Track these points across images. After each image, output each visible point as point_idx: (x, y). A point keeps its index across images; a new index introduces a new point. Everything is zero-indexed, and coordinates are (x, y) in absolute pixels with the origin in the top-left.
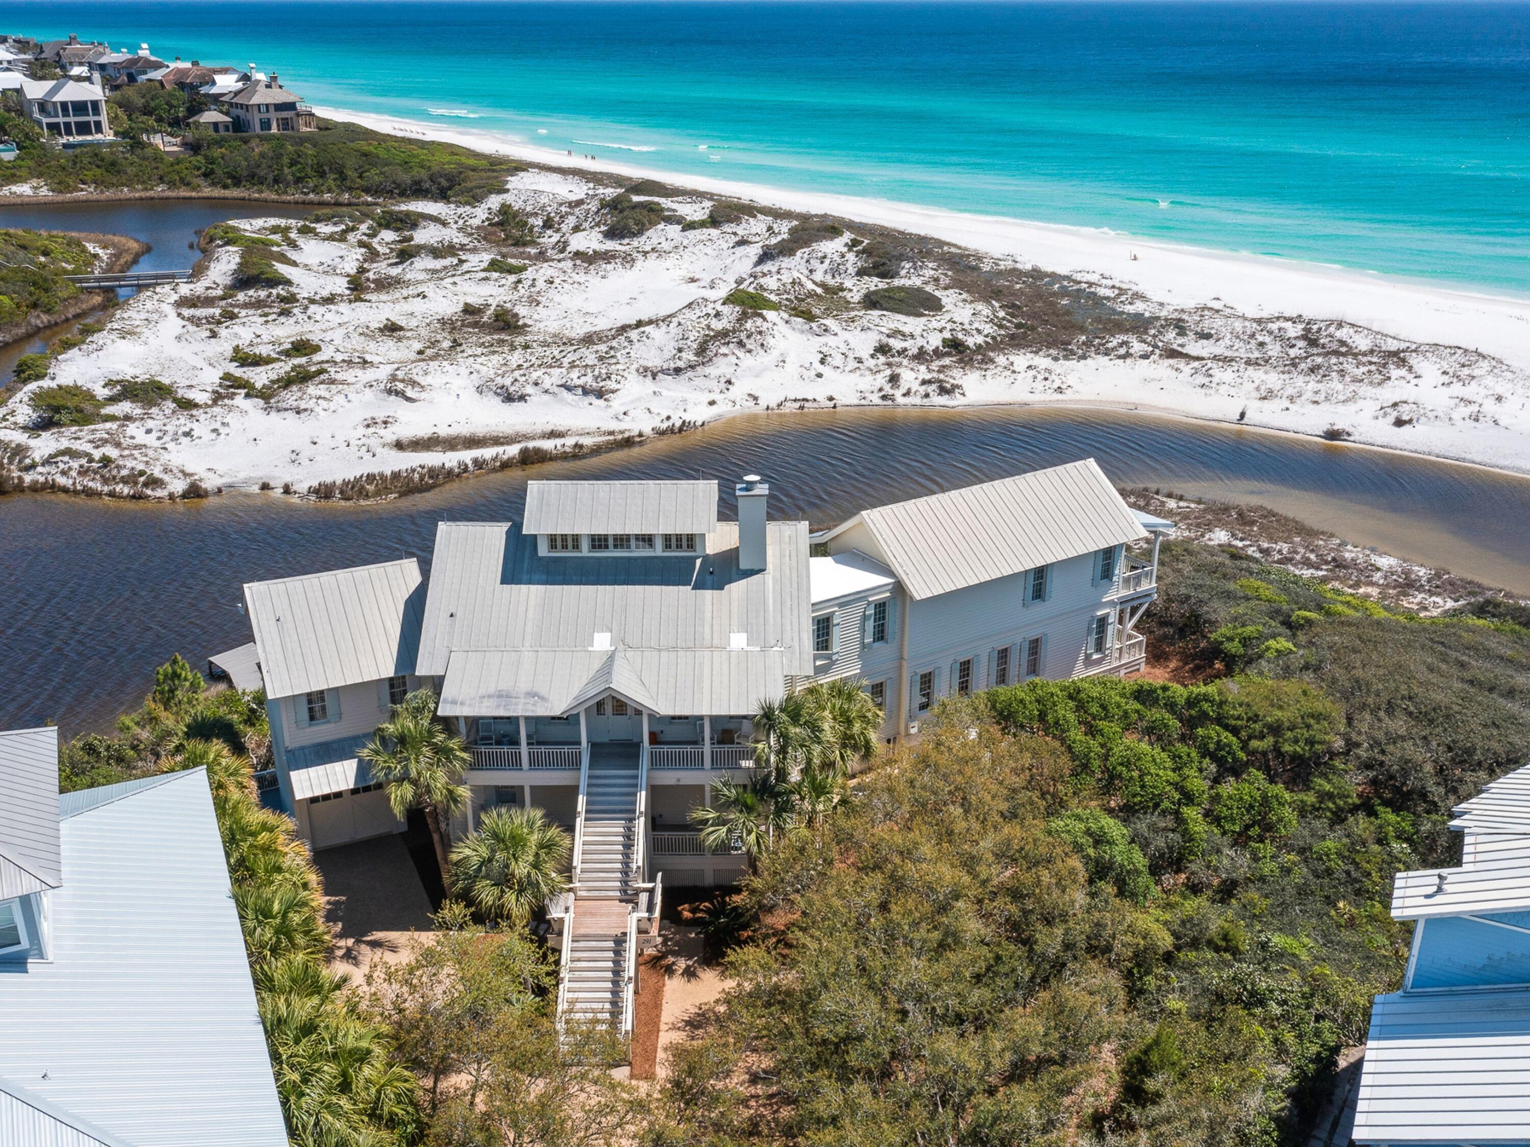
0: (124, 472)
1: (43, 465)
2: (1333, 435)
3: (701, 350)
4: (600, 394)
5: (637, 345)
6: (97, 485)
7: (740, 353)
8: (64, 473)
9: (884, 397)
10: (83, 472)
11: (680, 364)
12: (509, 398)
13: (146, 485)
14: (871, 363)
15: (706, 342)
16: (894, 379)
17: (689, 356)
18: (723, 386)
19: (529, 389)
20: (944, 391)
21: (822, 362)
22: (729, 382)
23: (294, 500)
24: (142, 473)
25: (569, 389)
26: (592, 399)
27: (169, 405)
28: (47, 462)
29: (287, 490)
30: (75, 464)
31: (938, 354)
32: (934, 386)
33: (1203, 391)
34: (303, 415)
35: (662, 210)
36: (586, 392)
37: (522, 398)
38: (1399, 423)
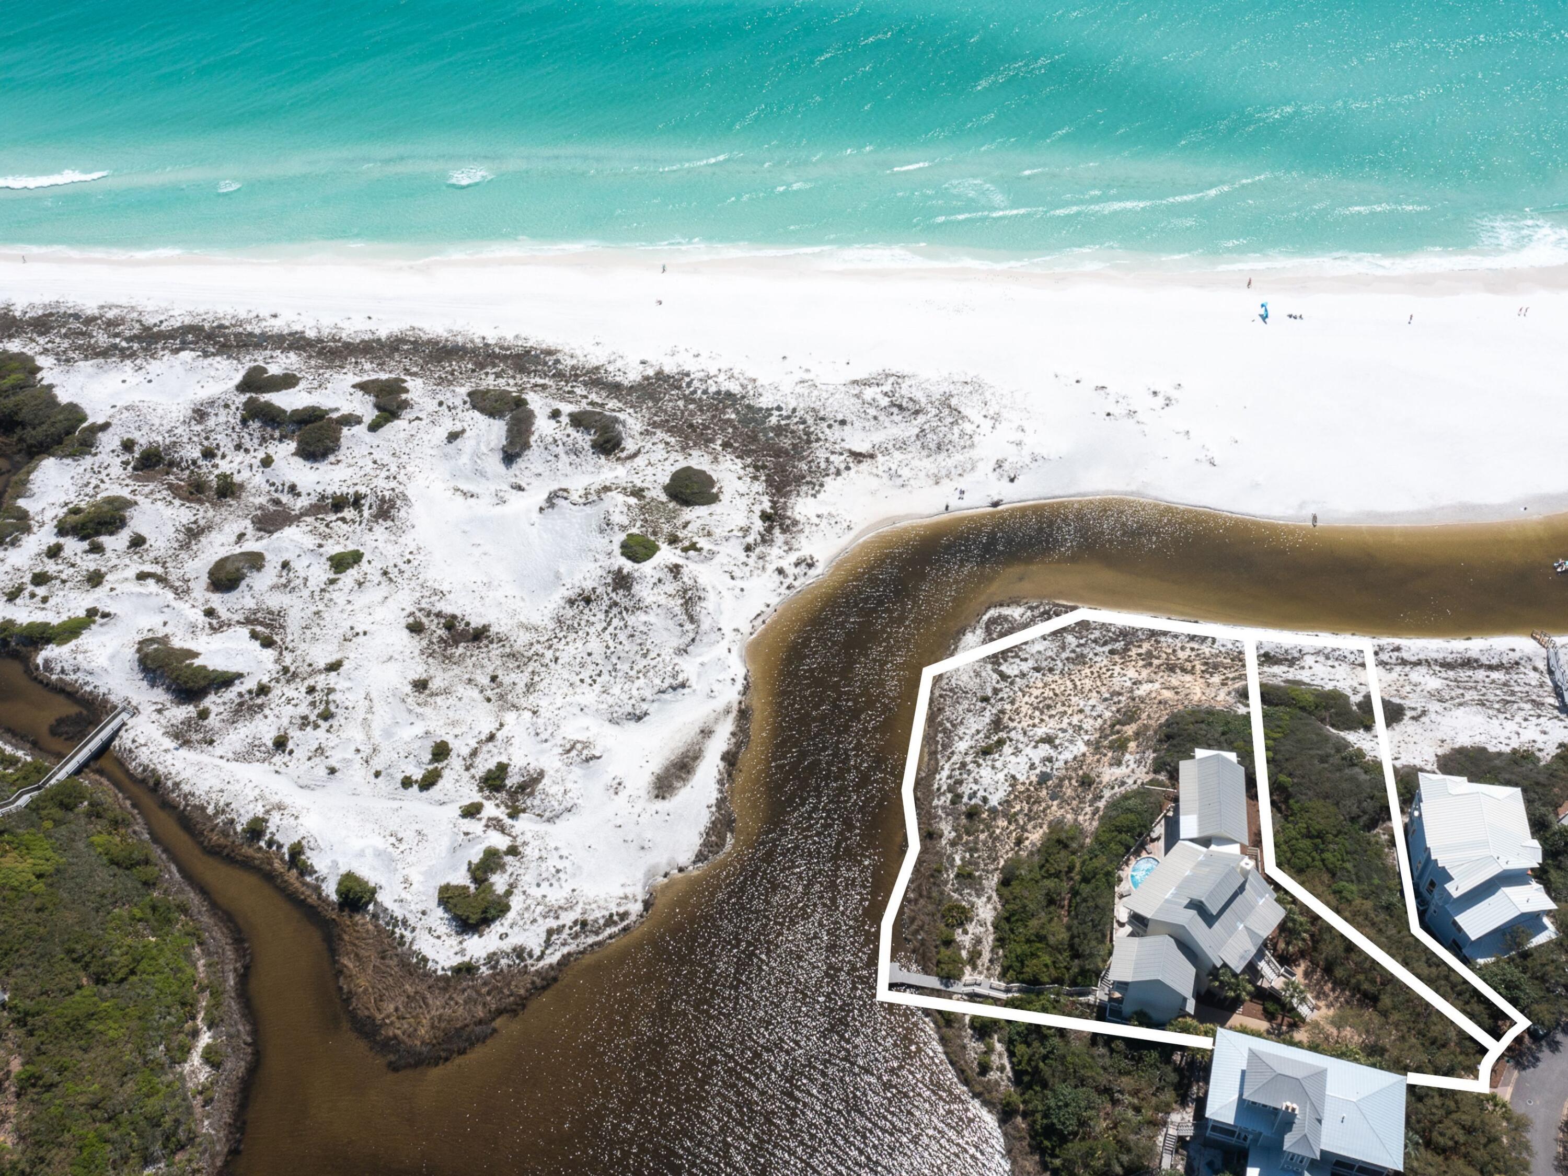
0: (601, 922)
1: (546, 948)
2: (995, 504)
3: (692, 619)
4: (683, 686)
5: (651, 633)
6: (591, 940)
7: (703, 604)
8: (564, 944)
9: (789, 588)
10: (576, 936)
11: (692, 635)
12: (639, 719)
13: (622, 919)
14: (751, 561)
15: (687, 610)
16: (780, 571)
17: (689, 626)
18: (718, 633)
19: (645, 706)
20: (810, 566)
21: (733, 578)
22: (720, 629)
23: (693, 872)
24: (611, 915)
25: (663, 692)
26: (680, 691)
27: (509, 859)
28: (548, 943)
29: (681, 870)
30: (565, 935)
31: (769, 530)
32: (803, 565)
33: (904, 489)
34: (574, 810)
35: (327, 412)
36: (674, 689)
37: (646, 714)
38: (1012, 480)
